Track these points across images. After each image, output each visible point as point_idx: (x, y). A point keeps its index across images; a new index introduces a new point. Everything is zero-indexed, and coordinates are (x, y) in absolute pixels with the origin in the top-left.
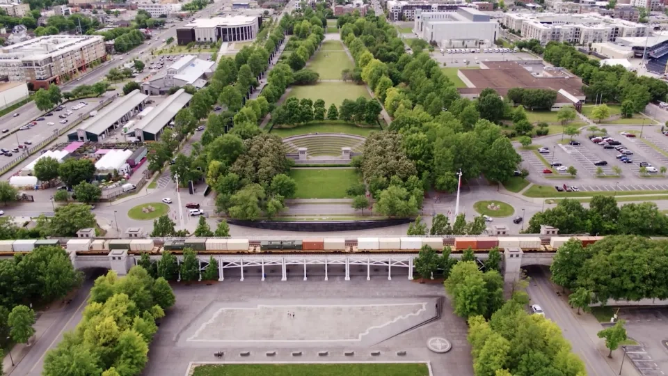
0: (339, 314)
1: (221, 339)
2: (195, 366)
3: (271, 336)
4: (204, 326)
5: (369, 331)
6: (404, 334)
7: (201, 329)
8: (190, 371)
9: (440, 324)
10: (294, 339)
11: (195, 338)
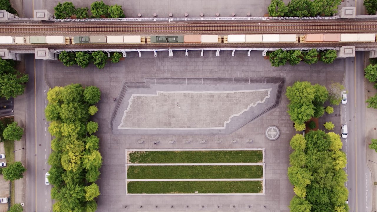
0: (212, 101)
1: (139, 127)
2: (129, 153)
3: (170, 124)
4: (125, 114)
5: (231, 119)
6: (252, 122)
7: (124, 118)
8: (128, 157)
9: (276, 112)
10: (184, 127)
11: (122, 126)
